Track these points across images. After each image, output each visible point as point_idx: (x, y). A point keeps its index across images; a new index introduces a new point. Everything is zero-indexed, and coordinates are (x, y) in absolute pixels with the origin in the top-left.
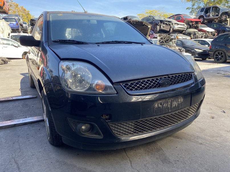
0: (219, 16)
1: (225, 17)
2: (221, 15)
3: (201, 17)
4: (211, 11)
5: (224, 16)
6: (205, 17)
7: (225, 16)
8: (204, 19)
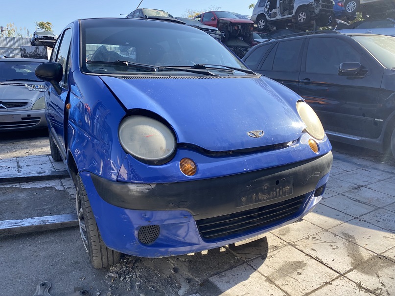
0: (294, 13)
1: (304, 15)
2: (297, 12)
3: (260, 17)
4: (278, 5)
5: (302, 14)
6: (268, 18)
7: (304, 13)
8: (266, 21)
